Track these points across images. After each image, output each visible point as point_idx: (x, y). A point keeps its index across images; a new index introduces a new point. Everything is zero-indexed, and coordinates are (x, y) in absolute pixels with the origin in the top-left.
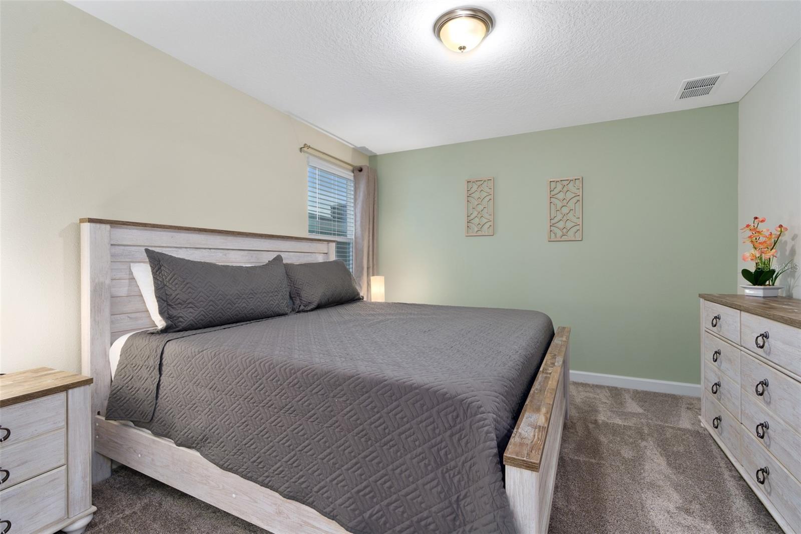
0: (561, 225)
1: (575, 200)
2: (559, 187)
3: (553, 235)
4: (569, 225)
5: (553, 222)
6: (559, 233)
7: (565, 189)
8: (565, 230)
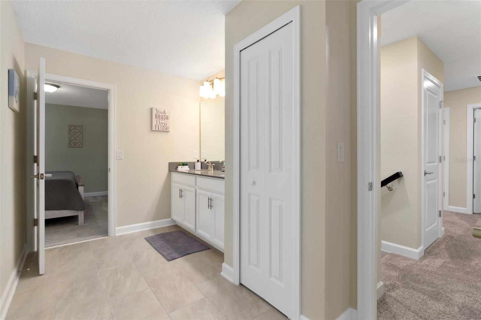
0: (73, 141)
1: (79, 133)
2: (73, 127)
3: (70, 145)
4: (77, 141)
5: (70, 140)
6: (73, 144)
7: (75, 128)
8: (75, 143)
